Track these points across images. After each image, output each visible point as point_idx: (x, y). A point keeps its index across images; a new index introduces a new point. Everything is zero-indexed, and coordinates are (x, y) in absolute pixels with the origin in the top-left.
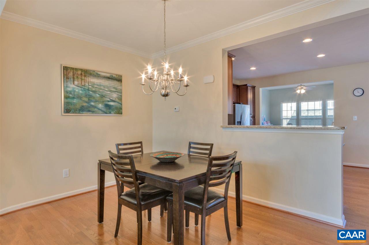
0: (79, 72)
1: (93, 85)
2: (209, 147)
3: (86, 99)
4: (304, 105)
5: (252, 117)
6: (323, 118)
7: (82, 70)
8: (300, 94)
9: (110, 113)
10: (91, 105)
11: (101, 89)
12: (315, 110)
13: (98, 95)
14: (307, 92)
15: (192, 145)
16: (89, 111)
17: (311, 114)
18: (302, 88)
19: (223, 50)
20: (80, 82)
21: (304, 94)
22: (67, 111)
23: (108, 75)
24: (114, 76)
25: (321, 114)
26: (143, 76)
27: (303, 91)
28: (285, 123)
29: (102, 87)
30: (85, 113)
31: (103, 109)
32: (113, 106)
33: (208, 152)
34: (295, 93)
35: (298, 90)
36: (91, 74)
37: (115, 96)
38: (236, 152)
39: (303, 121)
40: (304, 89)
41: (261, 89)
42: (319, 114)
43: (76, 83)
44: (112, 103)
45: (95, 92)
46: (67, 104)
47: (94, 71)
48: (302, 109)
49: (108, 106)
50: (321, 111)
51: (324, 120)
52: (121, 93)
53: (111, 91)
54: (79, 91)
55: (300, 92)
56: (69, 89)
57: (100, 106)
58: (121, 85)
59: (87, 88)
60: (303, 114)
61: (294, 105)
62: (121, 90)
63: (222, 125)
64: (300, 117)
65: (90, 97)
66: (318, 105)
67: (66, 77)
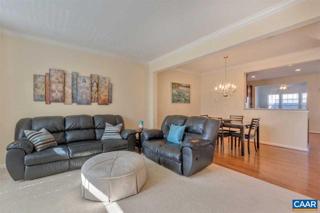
0: (177, 85)
1: (181, 90)
2: (242, 117)
3: (179, 97)
4: (285, 96)
5: (250, 104)
6: (299, 104)
7: (177, 84)
8: (282, 90)
9: (186, 103)
10: (180, 99)
11: (183, 92)
12: (293, 99)
13: (182, 95)
14: (288, 88)
15: (231, 117)
16: (180, 102)
17: (290, 102)
18: (284, 86)
19: (244, 73)
20: (177, 89)
21: (285, 90)
22: (173, 102)
23: (185, 85)
24: (188, 85)
25: (298, 102)
26: (216, 89)
27: (285, 88)
28: (270, 107)
29: (184, 91)
30: (178, 103)
31: (184, 101)
32: (187, 99)
33: (241, 119)
34: (279, 89)
35: (281, 87)
36: (180, 85)
37: (188, 94)
38: (260, 118)
39: (283, 107)
40: (286, 87)
41: (256, 88)
42: (297, 102)
43: (176, 89)
44: (187, 98)
45: (181, 93)
46: (173, 99)
47: (181, 84)
48: (283, 99)
49: (185, 99)
50: (298, 100)
51: (300, 106)
52: (190, 93)
53: (187, 92)
54: (177, 93)
55: (283, 88)
56: (174, 93)
57: (183, 99)
58: (190, 90)
59: (179, 92)
60: (284, 102)
61: (277, 97)
62: (190, 92)
63: (243, 108)
64: (282, 104)
65: (180, 95)
66: (296, 96)
67: (173, 87)
